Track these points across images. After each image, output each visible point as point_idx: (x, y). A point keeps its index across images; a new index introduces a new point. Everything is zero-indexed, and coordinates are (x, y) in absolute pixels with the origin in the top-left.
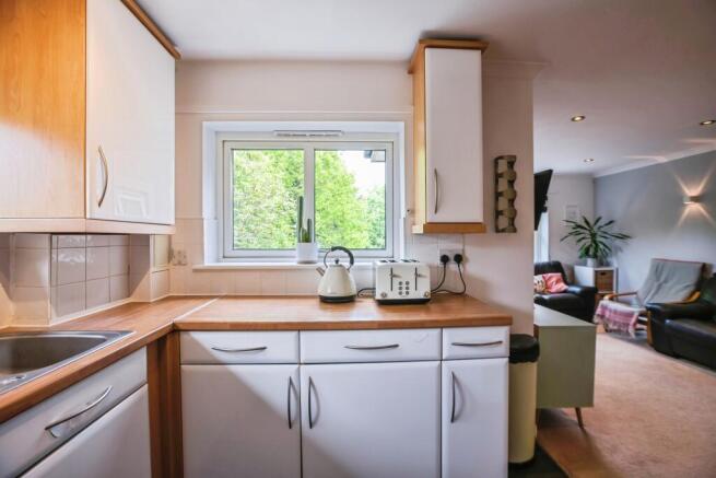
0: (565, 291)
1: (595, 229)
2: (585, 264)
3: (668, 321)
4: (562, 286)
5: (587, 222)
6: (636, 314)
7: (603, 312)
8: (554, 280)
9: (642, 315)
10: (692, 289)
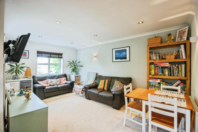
0: (66, 83)
1: (75, 64)
2: (73, 74)
3: (88, 90)
4: (66, 81)
5: (73, 62)
6: (82, 89)
7: (75, 89)
8: (63, 80)
9: (83, 89)
10: (94, 79)
